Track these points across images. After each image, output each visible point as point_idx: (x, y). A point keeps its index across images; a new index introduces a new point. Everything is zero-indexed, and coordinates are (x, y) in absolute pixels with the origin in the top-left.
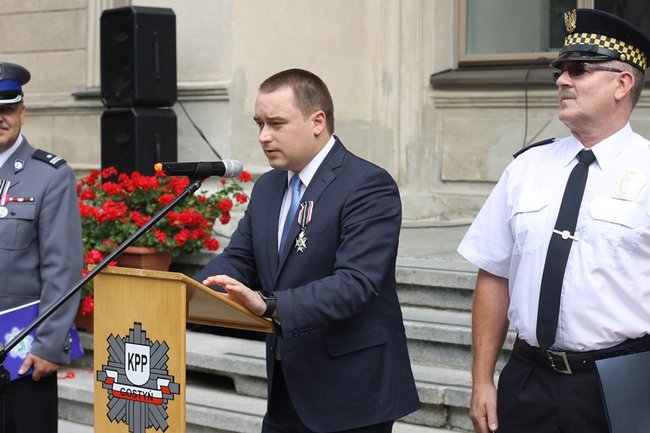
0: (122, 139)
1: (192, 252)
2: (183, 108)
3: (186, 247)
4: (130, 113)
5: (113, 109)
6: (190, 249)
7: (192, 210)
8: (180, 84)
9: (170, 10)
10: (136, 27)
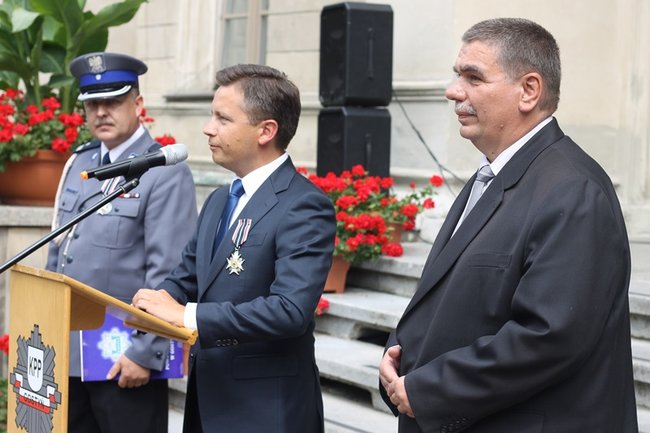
0: (334, 139)
1: (370, 257)
2: (403, 108)
3: (363, 252)
4: (340, 113)
5: (329, 108)
6: (367, 255)
7: (374, 214)
8: (396, 84)
9: (389, 6)
10: (349, 23)
